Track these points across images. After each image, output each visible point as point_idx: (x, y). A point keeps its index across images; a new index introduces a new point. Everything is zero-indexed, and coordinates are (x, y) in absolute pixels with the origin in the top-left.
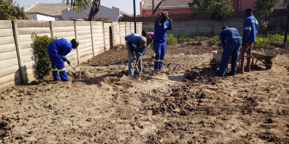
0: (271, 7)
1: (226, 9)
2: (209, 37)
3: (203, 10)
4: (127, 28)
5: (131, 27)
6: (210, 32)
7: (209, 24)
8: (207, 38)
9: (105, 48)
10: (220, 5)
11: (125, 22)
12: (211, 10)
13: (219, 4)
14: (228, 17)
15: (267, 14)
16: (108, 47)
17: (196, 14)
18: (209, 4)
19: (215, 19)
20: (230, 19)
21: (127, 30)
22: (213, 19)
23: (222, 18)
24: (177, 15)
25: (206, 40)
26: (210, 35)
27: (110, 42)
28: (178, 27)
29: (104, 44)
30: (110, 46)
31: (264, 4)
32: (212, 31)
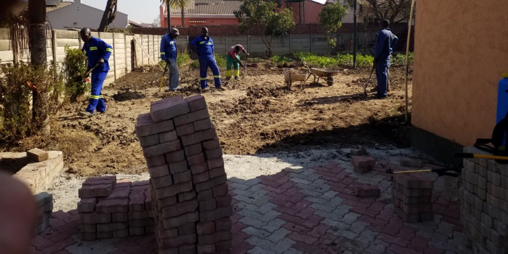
0: (337, 20)
1: (285, 21)
2: (265, 59)
3: (255, 21)
4: (150, 43)
5: (155, 43)
6: (266, 51)
7: (264, 40)
8: (262, 60)
9: (126, 70)
10: (277, 17)
11: (147, 35)
12: (266, 22)
13: (276, 14)
14: (289, 31)
15: (334, 29)
16: (130, 68)
17: (246, 26)
18: (262, 14)
19: (271, 34)
20: (291, 35)
21: (150, 47)
22: (268, 35)
23: (281, 34)
24: (219, 27)
25: (262, 62)
26: (266, 56)
27: (132, 61)
28: (221, 44)
29: (126, 63)
30: (132, 68)
31: (330, 17)
32: (268, 51)
